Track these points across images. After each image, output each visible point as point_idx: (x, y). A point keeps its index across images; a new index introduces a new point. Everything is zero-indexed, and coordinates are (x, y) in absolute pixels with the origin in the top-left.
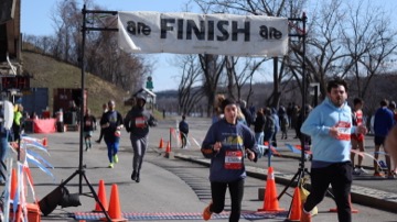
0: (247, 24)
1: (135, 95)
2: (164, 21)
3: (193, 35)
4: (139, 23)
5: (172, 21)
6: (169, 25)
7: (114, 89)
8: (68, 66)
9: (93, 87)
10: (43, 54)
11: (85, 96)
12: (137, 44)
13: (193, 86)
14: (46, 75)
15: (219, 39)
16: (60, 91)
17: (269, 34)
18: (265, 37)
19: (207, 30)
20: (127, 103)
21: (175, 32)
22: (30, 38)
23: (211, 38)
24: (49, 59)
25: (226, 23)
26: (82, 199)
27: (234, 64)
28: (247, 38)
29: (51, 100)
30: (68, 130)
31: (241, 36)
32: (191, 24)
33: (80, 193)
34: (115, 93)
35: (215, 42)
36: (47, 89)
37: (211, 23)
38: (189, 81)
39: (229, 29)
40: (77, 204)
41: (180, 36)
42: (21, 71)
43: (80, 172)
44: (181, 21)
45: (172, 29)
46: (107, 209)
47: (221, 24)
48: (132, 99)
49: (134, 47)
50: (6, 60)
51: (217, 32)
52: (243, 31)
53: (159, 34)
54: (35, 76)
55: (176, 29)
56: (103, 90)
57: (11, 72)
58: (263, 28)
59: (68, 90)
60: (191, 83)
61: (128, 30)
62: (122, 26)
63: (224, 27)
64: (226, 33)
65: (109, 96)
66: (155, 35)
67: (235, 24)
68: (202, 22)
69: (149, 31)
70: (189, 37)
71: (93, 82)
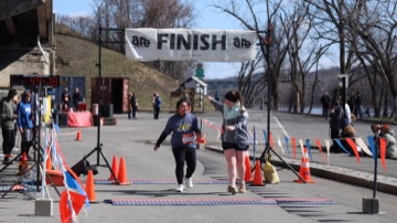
0: (224, 37)
1: (183, 85)
2: (160, 36)
3: (182, 46)
4: (142, 38)
5: (166, 35)
6: (164, 38)
7: (162, 77)
8: (108, 51)
9: (136, 76)
10: (80, 37)
11: (126, 87)
12: (139, 54)
13: (255, 72)
14: (82, 62)
15: (202, 48)
16: (98, 81)
17: (242, 43)
18: (238, 46)
19: (192, 42)
20: (174, 94)
21: (168, 44)
22: (65, 19)
23: (195, 48)
24: (86, 43)
25: (208, 36)
26: (99, 169)
27: (298, 48)
28: (224, 47)
29: (89, 91)
30: (105, 124)
31: (219, 46)
32: (180, 38)
33: (98, 164)
34: (161, 82)
35: (199, 51)
36: (83, 78)
37: (196, 37)
38: (249, 68)
39: (210, 41)
40: (95, 173)
41: (172, 47)
42: (54, 57)
43: (98, 149)
44: (173, 35)
45: (166, 41)
46: (117, 176)
47: (204, 37)
48: (179, 90)
49: (137, 56)
50: (37, 45)
51: (200, 44)
52: (220, 42)
53: (156, 46)
54: (71, 63)
55: (169, 42)
56: (148, 78)
57: (42, 59)
58: (236, 39)
59: (107, 79)
60: (253, 69)
61: (133, 43)
62: (128, 40)
63: (206, 39)
64: (207, 44)
65: (154, 85)
66: (154, 46)
67: (214, 37)
68: (189, 36)
69: (149, 43)
70: (179, 48)
71: (137, 69)
